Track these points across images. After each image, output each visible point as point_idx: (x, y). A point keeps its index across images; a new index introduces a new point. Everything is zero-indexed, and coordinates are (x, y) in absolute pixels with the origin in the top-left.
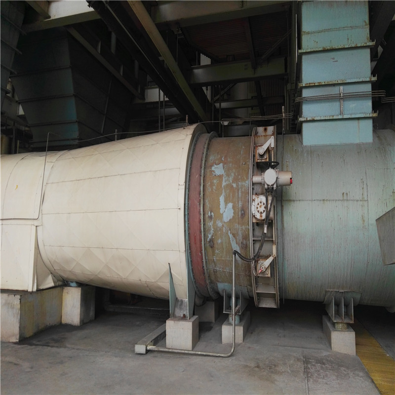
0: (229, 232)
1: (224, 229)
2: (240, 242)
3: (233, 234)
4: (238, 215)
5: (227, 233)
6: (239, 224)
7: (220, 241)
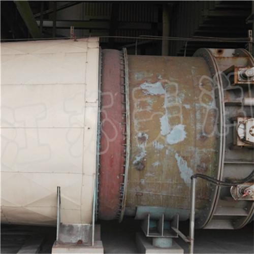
0: (177, 155)
1: (167, 151)
2: (196, 165)
3: (183, 157)
4: (195, 138)
5: (173, 156)
6: (195, 146)
7: (157, 164)
